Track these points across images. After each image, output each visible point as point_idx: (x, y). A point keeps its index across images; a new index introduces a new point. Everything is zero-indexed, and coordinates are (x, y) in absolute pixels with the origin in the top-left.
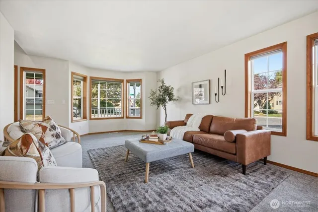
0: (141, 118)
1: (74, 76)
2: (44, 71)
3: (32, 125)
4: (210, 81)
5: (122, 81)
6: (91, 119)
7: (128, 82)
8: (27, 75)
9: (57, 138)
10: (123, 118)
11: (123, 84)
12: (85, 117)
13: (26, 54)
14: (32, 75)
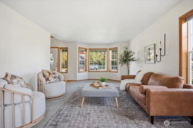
0: (117, 72)
1: (80, 49)
2: (67, 48)
3: (46, 72)
4: (155, 45)
5: (106, 49)
6: (89, 71)
7: (110, 50)
8: (62, 50)
9: (54, 78)
10: (107, 71)
11: (107, 51)
12: (86, 71)
13: (60, 41)
14: (64, 50)
